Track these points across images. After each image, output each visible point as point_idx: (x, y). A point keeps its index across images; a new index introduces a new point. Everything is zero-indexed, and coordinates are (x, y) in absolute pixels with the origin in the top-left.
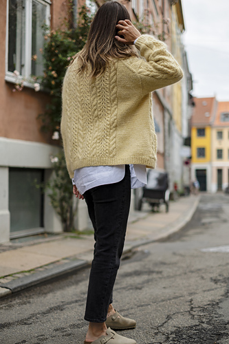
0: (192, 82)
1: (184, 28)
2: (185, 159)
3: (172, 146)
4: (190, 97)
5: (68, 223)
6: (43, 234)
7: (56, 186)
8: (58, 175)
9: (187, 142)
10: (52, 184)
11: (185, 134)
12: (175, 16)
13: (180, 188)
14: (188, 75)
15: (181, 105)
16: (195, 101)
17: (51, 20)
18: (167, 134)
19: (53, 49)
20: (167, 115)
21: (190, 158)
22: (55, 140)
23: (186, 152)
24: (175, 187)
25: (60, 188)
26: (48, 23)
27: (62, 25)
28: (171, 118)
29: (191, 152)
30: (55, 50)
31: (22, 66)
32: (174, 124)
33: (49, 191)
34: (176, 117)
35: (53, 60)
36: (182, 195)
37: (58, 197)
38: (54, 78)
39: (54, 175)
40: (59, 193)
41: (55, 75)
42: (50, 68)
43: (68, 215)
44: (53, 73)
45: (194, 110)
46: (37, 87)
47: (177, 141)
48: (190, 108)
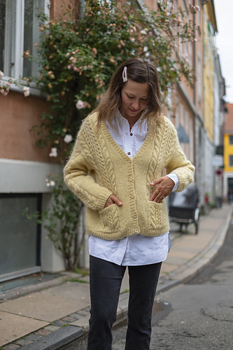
0: (225, 87)
1: (216, 30)
2: (217, 169)
3: (203, 155)
4: (223, 102)
5: (72, 259)
6: (38, 273)
7: (56, 214)
8: (57, 202)
9: (220, 151)
10: (51, 212)
11: (217, 142)
12: (206, 17)
13: (211, 200)
14: (221, 80)
15: (213, 111)
16: (228, 106)
17: (51, 8)
18: (197, 143)
19: (51, 43)
20: (197, 123)
21: (223, 167)
22: (53, 157)
23: (218, 161)
24: (207, 199)
25: (60, 217)
26: (47, 12)
27: (64, 14)
28: (202, 125)
29: (223, 161)
30: (54, 44)
31: (12, 65)
32: (205, 132)
33: (46, 222)
34: (207, 124)
35: (51, 57)
36: (214, 207)
37: (58, 229)
38: (52, 80)
39: (52, 202)
40: (59, 224)
41: (53, 76)
42: (47, 67)
43: (72, 249)
44: (50, 73)
45: (227, 116)
46: (27, 91)
47: (208, 150)
48: (222, 115)
